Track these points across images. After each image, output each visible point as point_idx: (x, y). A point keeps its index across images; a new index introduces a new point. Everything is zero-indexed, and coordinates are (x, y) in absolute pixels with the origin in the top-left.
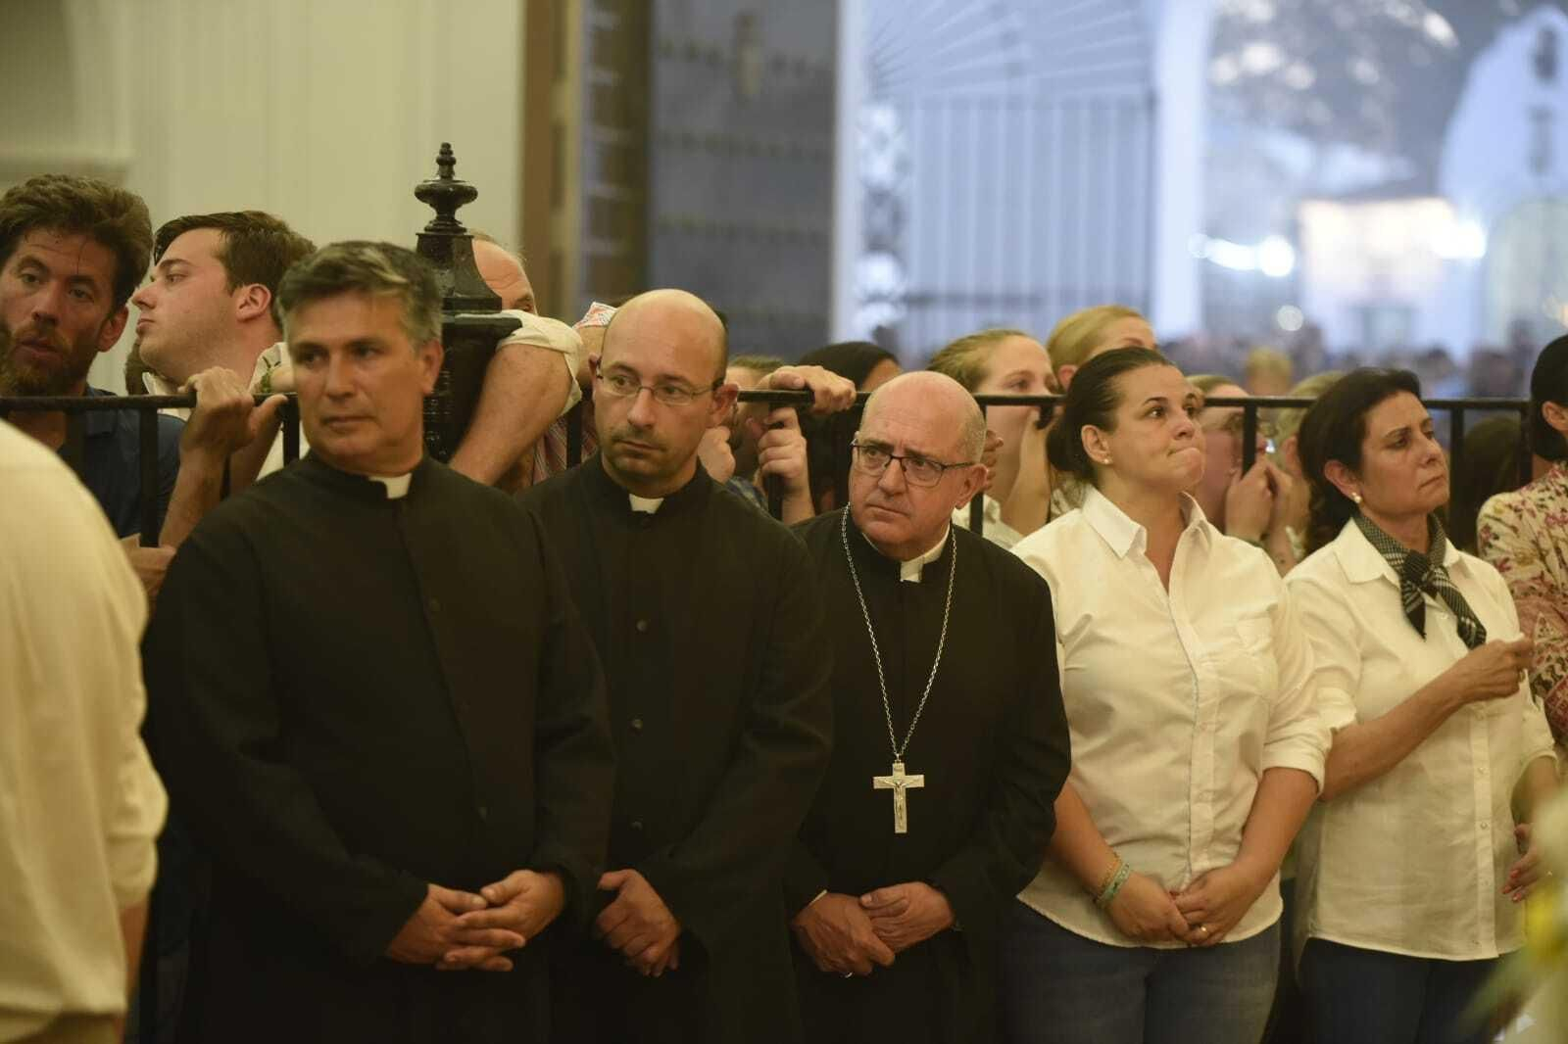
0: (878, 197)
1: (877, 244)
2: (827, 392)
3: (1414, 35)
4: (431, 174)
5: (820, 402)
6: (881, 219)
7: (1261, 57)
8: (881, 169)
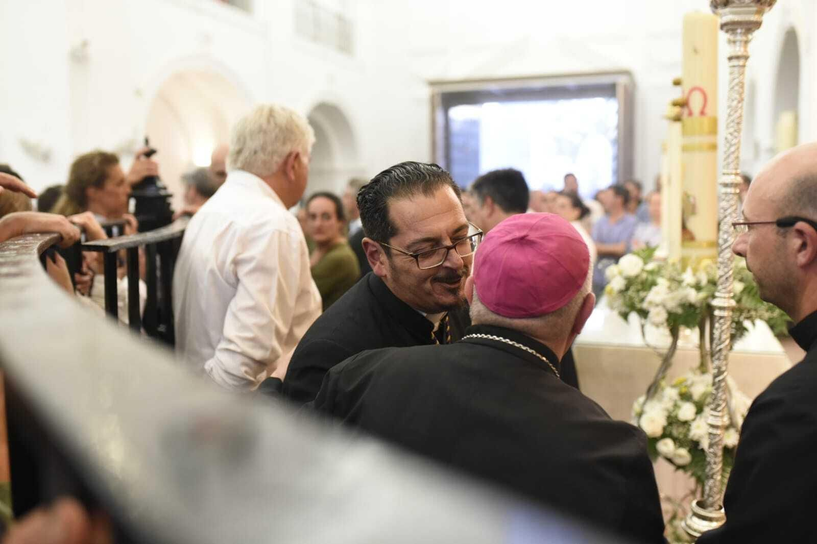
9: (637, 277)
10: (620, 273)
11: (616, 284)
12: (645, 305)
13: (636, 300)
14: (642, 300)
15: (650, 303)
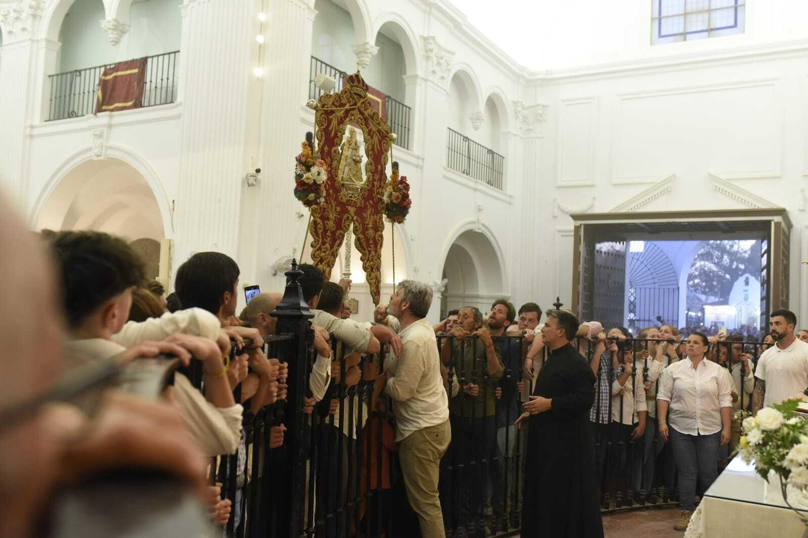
0: (631, 303)
1: (631, 311)
2: (621, 338)
3: (723, 278)
4: (556, 302)
5: (620, 340)
6: (632, 307)
7: (697, 281)
8: (632, 299)
9: (776, 431)
10: (758, 426)
11: (754, 437)
12: (785, 463)
13: (775, 457)
14: (783, 457)
15: (792, 461)
